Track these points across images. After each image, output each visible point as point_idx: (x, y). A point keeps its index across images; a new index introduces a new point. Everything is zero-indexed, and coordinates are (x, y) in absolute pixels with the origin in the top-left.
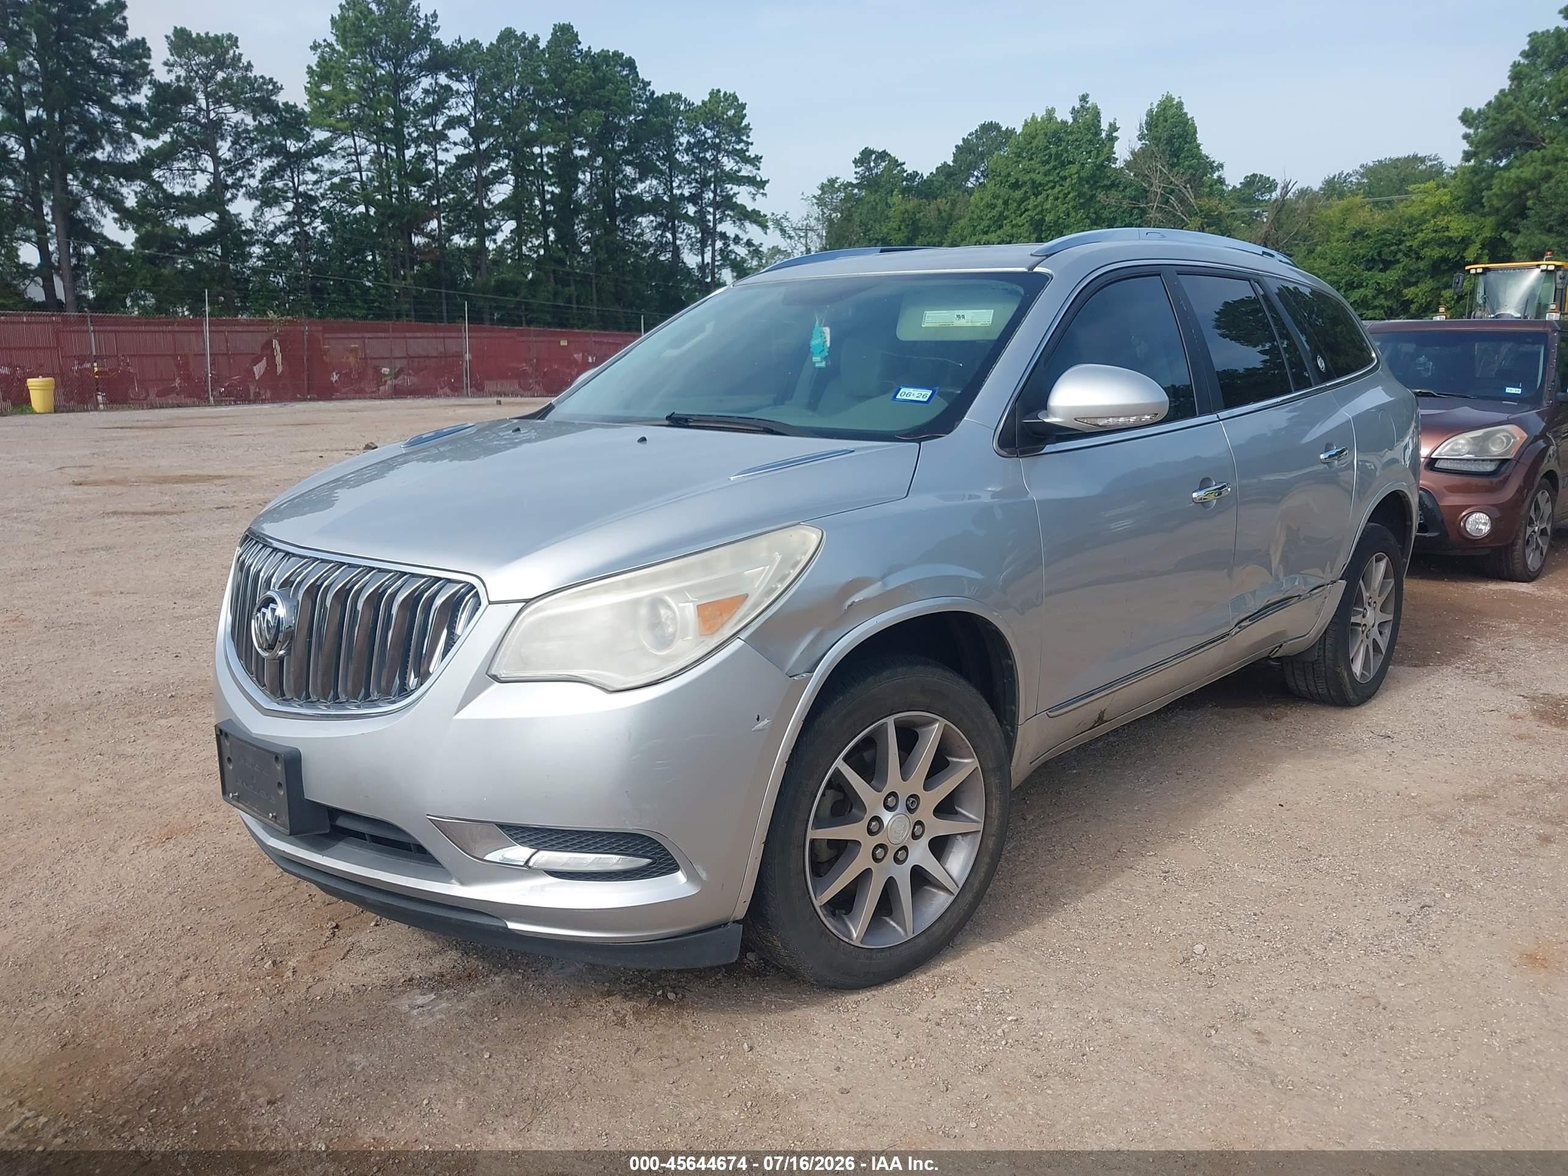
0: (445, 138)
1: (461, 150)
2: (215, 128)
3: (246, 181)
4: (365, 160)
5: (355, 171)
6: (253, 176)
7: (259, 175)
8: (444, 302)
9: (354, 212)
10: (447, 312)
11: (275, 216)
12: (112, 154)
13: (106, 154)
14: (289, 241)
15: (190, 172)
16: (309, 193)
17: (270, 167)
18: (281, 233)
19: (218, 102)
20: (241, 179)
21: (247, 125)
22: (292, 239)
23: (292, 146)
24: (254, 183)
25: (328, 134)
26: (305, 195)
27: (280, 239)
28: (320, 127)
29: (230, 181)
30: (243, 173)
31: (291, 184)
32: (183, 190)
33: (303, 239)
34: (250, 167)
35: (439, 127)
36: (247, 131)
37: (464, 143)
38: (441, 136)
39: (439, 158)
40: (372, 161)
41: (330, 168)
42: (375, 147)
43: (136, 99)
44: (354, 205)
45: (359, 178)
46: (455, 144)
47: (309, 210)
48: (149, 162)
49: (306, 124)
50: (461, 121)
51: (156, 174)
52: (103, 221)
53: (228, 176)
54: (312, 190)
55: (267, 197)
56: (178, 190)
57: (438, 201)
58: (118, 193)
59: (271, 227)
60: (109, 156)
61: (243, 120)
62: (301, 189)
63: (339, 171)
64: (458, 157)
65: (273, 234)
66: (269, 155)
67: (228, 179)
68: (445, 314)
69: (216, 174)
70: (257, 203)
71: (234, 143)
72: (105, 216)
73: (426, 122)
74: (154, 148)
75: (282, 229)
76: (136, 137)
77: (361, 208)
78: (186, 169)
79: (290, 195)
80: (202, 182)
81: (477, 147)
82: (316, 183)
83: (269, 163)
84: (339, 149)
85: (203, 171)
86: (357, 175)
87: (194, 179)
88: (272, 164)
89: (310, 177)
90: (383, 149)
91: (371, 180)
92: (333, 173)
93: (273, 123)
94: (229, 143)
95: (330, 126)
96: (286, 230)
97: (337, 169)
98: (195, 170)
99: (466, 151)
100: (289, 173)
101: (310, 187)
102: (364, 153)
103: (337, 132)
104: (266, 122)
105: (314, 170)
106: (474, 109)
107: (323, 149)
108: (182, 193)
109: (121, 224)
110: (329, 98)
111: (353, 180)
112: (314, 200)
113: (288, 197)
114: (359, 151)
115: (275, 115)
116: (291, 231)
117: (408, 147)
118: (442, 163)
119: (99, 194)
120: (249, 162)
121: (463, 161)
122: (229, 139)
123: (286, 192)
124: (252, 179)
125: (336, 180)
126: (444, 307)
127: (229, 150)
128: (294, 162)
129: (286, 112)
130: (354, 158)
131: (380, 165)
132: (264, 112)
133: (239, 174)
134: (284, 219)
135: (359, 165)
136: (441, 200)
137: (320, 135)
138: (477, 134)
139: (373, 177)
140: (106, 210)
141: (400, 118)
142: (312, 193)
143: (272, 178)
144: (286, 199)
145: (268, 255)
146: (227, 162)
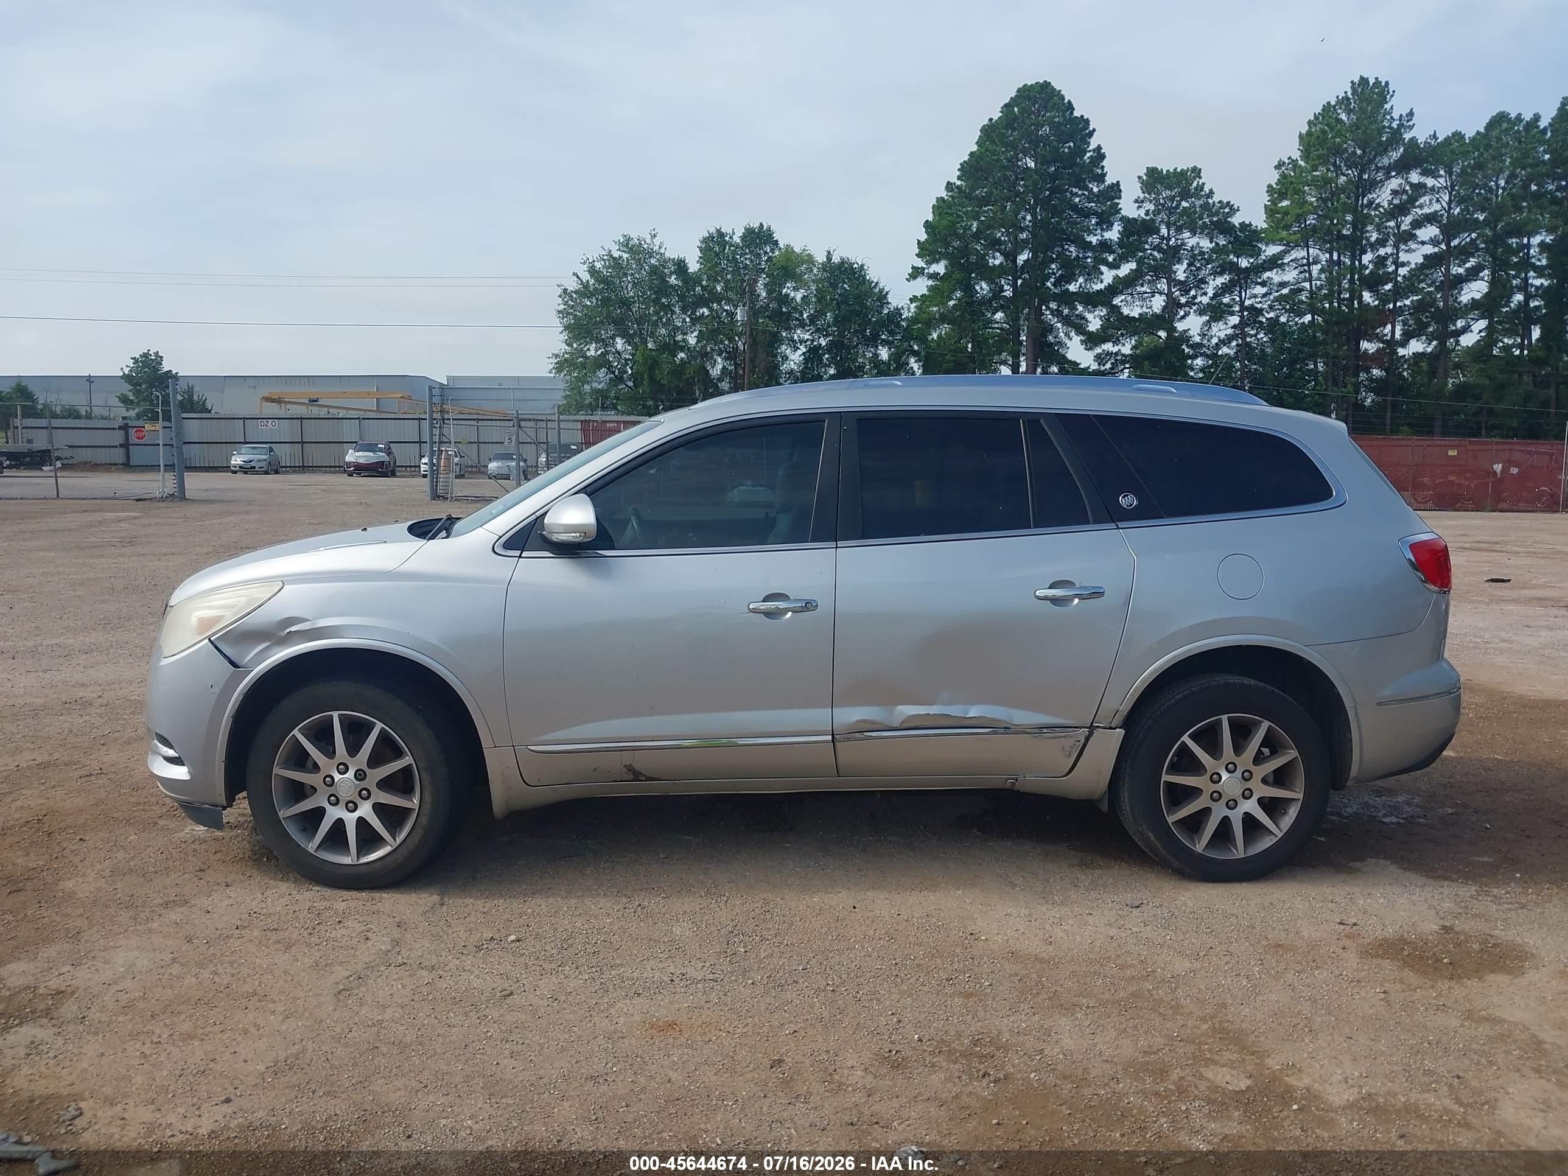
0: (1413, 237)
1: (1429, 250)
2: (1173, 254)
3: (1199, 299)
4: (1315, 269)
5: (1305, 280)
6: (1205, 294)
7: (1210, 293)
8: (1389, 410)
9: (1302, 321)
10: (1392, 419)
11: (1221, 330)
12: (1083, 285)
13: (1078, 286)
14: (1232, 352)
15: (1150, 295)
16: (1256, 305)
17: (1222, 284)
18: (1225, 345)
19: (1179, 230)
20: (1195, 297)
21: (1202, 248)
22: (1234, 351)
23: (1244, 263)
24: (1205, 300)
25: (1281, 248)
26: (1252, 308)
27: (1225, 350)
28: (1274, 242)
29: (1183, 300)
30: (1196, 291)
31: (1238, 299)
32: (1141, 311)
33: (1246, 350)
34: (1203, 286)
35: (1403, 227)
36: (1202, 253)
37: (1434, 242)
38: (1407, 237)
39: (1401, 260)
40: (1322, 271)
41: (1280, 279)
42: (1328, 255)
43: (1107, 235)
44: (1302, 314)
45: (1308, 287)
46: (1423, 243)
47: (1255, 321)
48: (1113, 290)
49: (1260, 240)
50: (1431, 219)
51: (1117, 301)
52: (1069, 344)
53: (1182, 295)
54: (1260, 302)
55: (1216, 312)
56: (1135, 313)
57: (1395, 305)
58: (1084, 318)
59: (1215, 341)
60: (1080, 287)
61: (1198, 243)
62: (1247, 303)
63: (1289, 282)
64: (1426, 257)
65: (1217, 346)
66: (1221, 274)
67: (1181, 298)
68: (1389, 421)
69: (1169, 295)
70: (1206, 318)
71: (1189, 265)
72: (1071, 339)
73: (1392, 224)
74: (1121, 276)
75: (1226, 341)
76: (1103, 268)
77: (1308, 318)
78: (1144, 293)
79: (1237, 308)
80: (1158, 303)
81: (1448, 245)
82: (1264, 295)
83: (1220, 280)
84: (1292, 261)
85: (1161, 293)
86: (1307, 285)
87: (1151, 301)
88: (1224, 281)
89: (1259, 290)
90: (1335, 257)
91: (1320, 288)
92: (1283, 285)
93: (1230, 242)
94: (1185, 266)
95: (1281, 240)
96: (1230, 343)
97: (1287, 280)
98: (1154, 292)
99: (1436, 250)
100: (1238, 289)
101: (1258, 300)
102: (1316, 262)
103: (1290, 246)
104: (1222, 242)
105: (1263, 284)
106: (1449, 203)
107: (1274, 263)
108: (1140, 315)
109: (1086, 345)
110: (1286, 212)
111: (1301, 290)
112: (1260, 311)
113: (1233, 311)
114: (1311, 260)
115: (1231, 236)
116: (1234, 343)
117: (1365, 252)
118: (1403, 265)
119: (1067, 321)
120: (1203, 281)
121: (1431, 261)
122: (1186, 262)
123: (1231, 307)
124: (1204, 297)
125: (1285, 291)
126: (1389, 414)
127: (1185, 272)
128: (1242, 279)
129: (1240, 232)
130: (1306, 268)
131: (1331, 273)
132: (1221, 233)
133: (1193, 293)
134: (1230, 331)
135: (1310, 275)
136: (1399, 304)
137: (1272, 250)
138: (1450, 230)
139: (1321, 285)
140: (1073, 334)
141: (1360, 223)
142: (1259, 306)
143: (1223, 294)
144: (1232, 314)
145: (1210, 367)
146: (1181, 283)
